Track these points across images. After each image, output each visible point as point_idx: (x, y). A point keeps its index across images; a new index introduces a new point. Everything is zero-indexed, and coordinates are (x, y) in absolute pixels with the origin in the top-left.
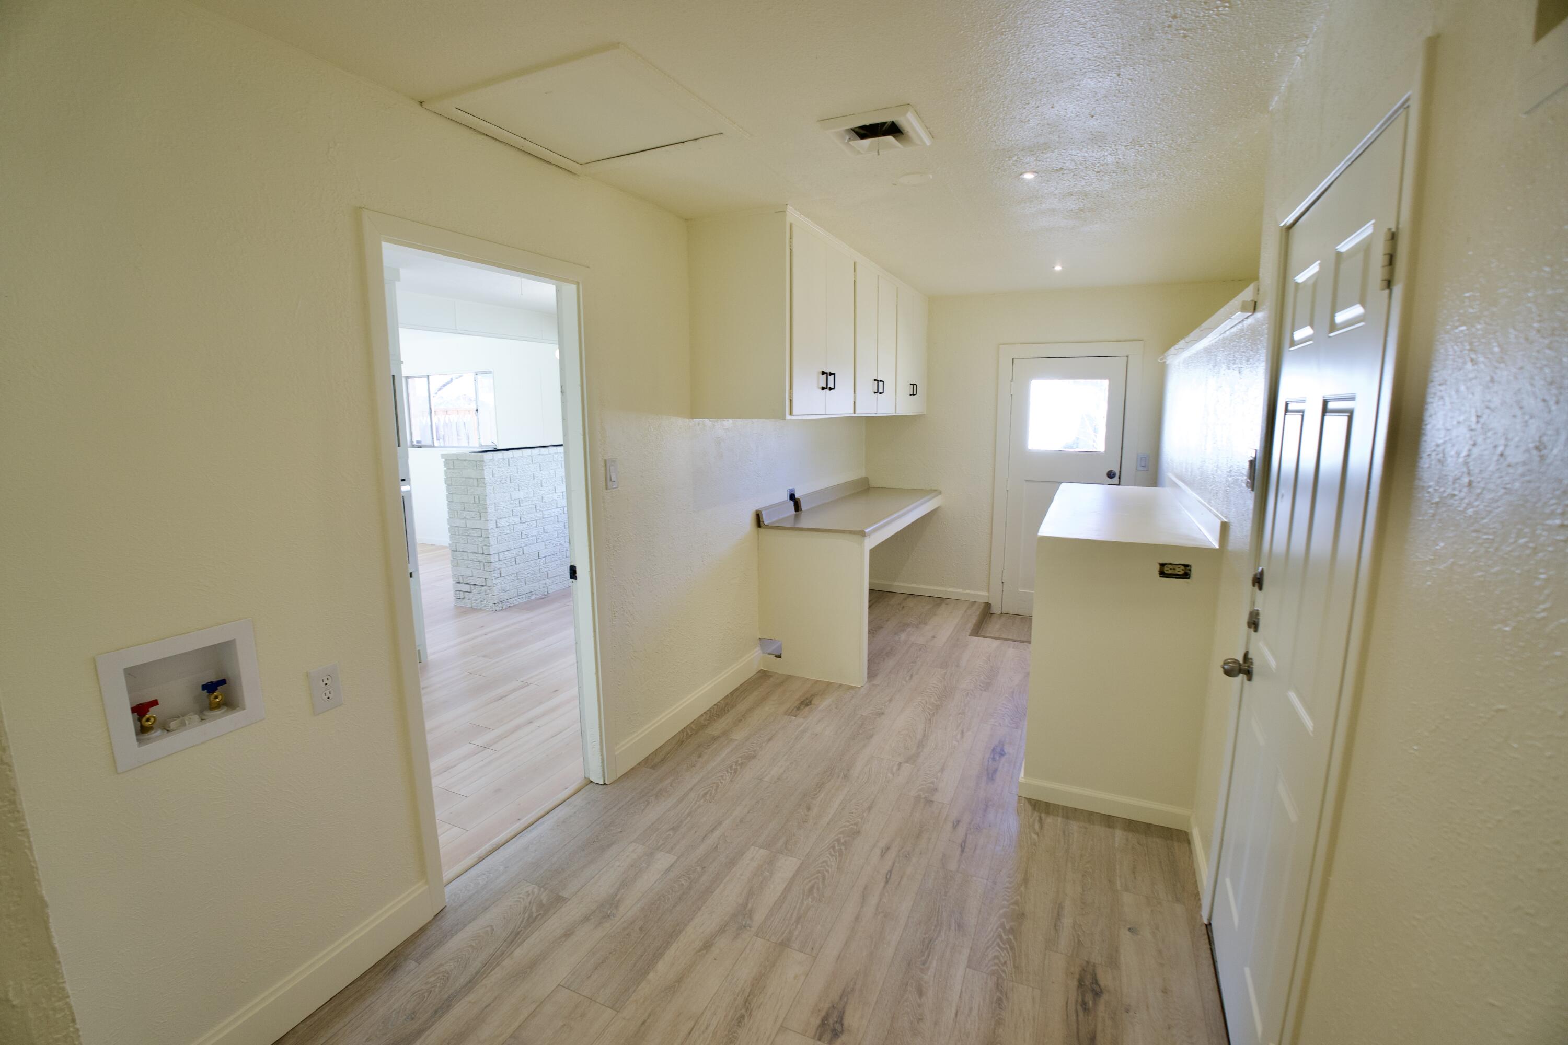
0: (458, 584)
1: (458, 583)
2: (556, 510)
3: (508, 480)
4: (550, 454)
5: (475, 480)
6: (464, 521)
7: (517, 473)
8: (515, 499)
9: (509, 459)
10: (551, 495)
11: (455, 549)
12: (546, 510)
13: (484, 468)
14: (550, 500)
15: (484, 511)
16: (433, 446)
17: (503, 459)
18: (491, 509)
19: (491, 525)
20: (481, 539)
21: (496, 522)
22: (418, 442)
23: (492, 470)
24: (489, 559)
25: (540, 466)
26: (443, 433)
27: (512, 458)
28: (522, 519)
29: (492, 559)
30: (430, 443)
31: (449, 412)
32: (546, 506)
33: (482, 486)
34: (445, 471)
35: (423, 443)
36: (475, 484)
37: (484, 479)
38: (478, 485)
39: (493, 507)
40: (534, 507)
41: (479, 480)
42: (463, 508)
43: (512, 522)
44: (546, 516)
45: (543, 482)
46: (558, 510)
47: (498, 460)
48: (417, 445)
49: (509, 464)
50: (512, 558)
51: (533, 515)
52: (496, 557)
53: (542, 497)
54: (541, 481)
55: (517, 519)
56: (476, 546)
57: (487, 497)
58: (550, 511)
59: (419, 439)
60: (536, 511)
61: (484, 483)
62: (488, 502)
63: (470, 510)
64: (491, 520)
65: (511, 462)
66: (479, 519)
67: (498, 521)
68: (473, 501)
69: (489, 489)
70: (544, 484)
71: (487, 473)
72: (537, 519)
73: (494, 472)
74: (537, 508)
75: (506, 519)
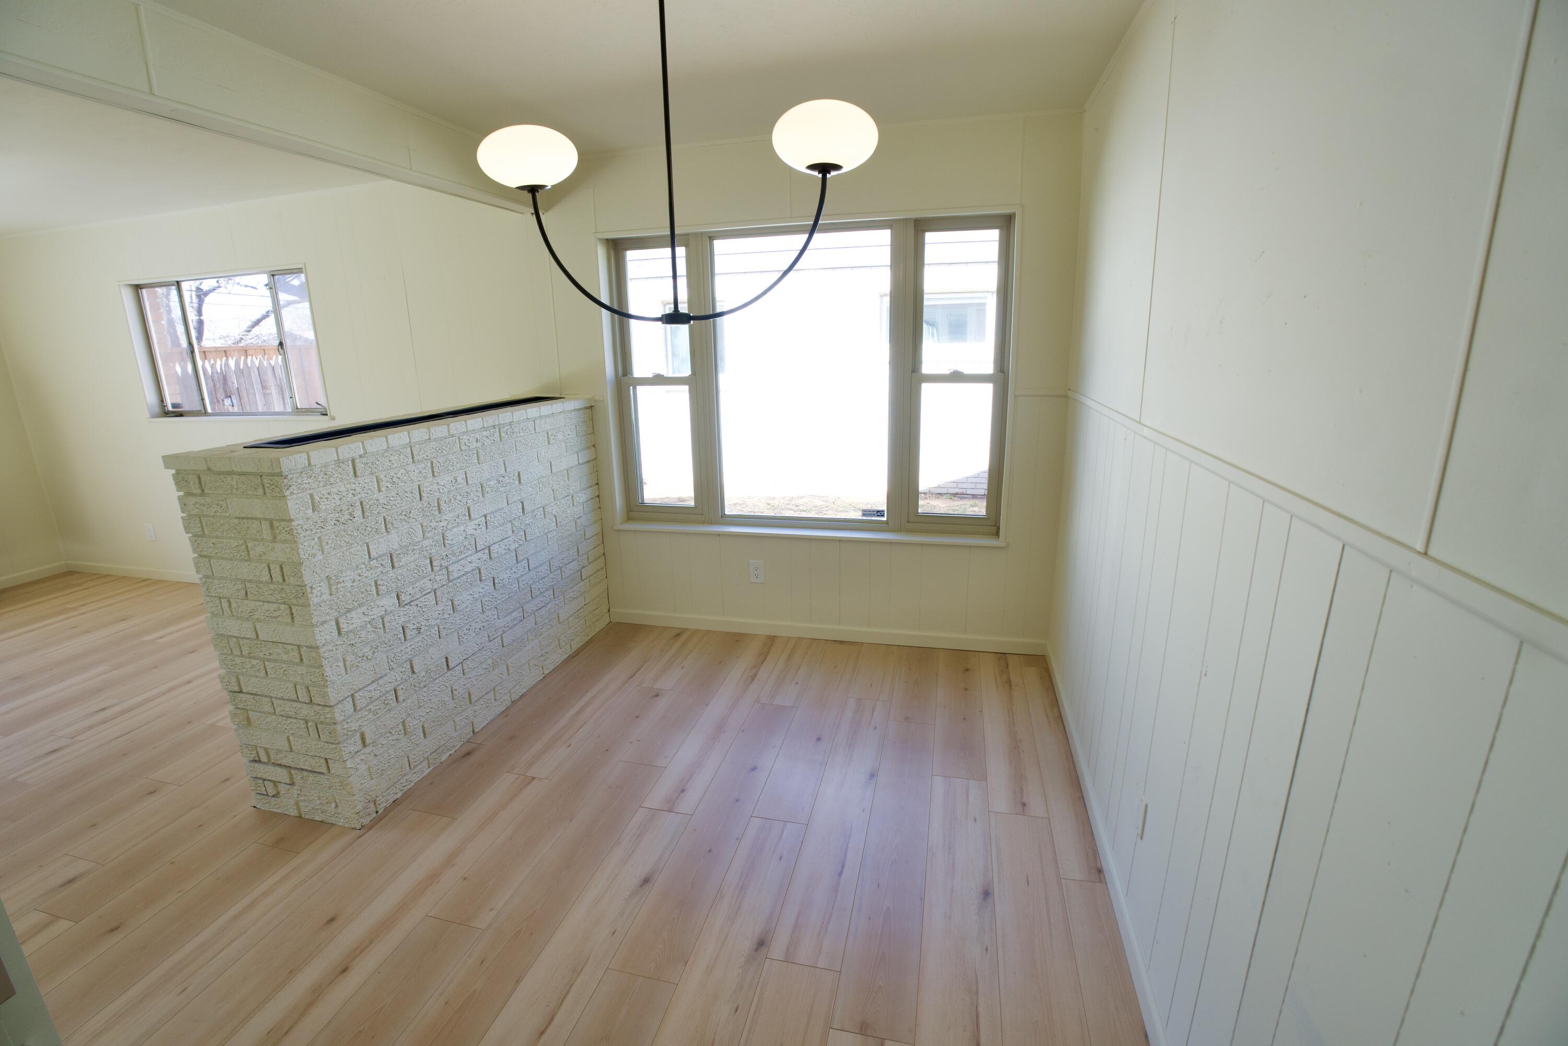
0: (256, 765)
1: (255, 761)
2: (474, 558)
3: (358, 513)
4: (452, 436)
5: (265, 526)
6: (249, 625)
7: (379, 491)
8: (380, 556)
9: (353, 461)
10: (462, 528)
11: (237, 689)
12: (453, 563)
13: (287, 493)
14: (461, 538)
15: (301, 602)
16: (203, 413)
17: (339, 462)
18: (319, 595)
19: (325, 634)
20: (301, 669)
21: (337, 624)
22: (174, 406)
23: (311, 496)
24: (329, 716)
25: (432, 467)
26: (236, 385)
27: (360, 456)
28: (403, 597)
29: (337, 715)
30: (197, 407)
31: (249, 352)
32: (454, 555)
33: (285, 541)
34: (180, 498)
35: (186, 408)
36: (267, 533)
37: (292, 520)
38: (275, 538)
39: (325, 588)
40: (428, 561)
41: (276, 524)
42: (243, 592)
43: (376, 613)
44: (456, 575)
45: (442, 503)
46: (479, 554)
47: (325, 466)
48: (173, 412)
49: (355, 473)
50: (387, 692)
51: (426, 580)
52: (349, 705)
53: (443, 535)
54: (438, 500)
55: (389, 602)
56: (291, 686)
57: (303, 568)
58: (462, 562)
59: (178, 400)
60: (432, 570)
61: (290, 532)
62: (308, 579)
63: (262, 598)
64: (325, 622)
65: (359, 466)
66: (289, 620)
67: (341, 620)
68: (266, 578)
69: (306, 547)
70: (444, 506)
71: (296, 505)
72: (435, 587)
73: (317, 498)
74: (435, 564)
75: (360, 611)
